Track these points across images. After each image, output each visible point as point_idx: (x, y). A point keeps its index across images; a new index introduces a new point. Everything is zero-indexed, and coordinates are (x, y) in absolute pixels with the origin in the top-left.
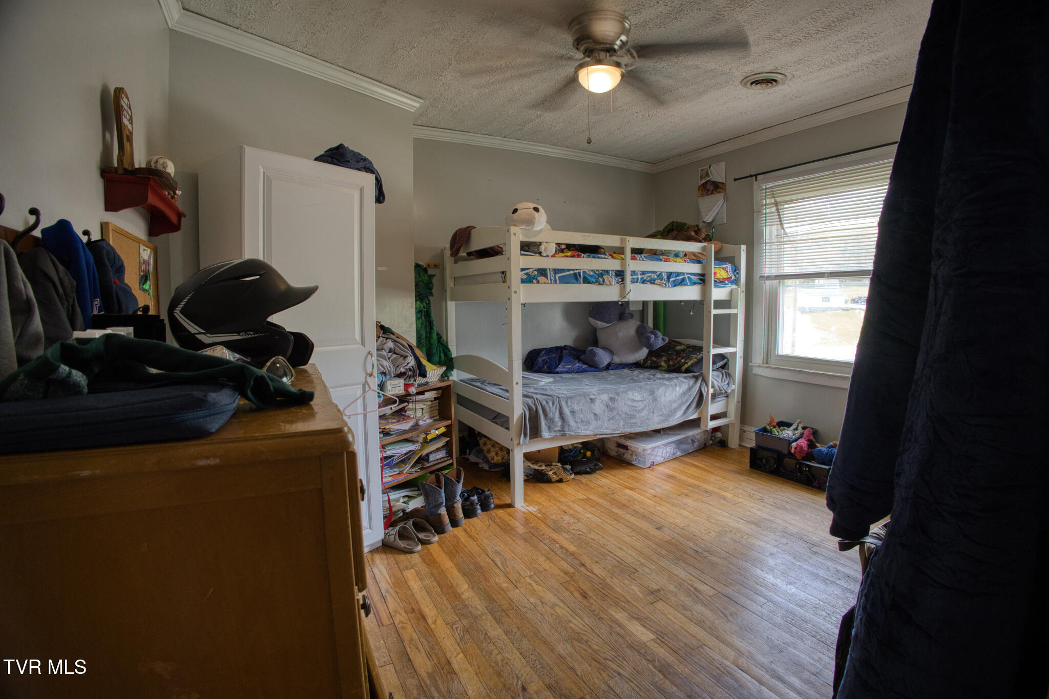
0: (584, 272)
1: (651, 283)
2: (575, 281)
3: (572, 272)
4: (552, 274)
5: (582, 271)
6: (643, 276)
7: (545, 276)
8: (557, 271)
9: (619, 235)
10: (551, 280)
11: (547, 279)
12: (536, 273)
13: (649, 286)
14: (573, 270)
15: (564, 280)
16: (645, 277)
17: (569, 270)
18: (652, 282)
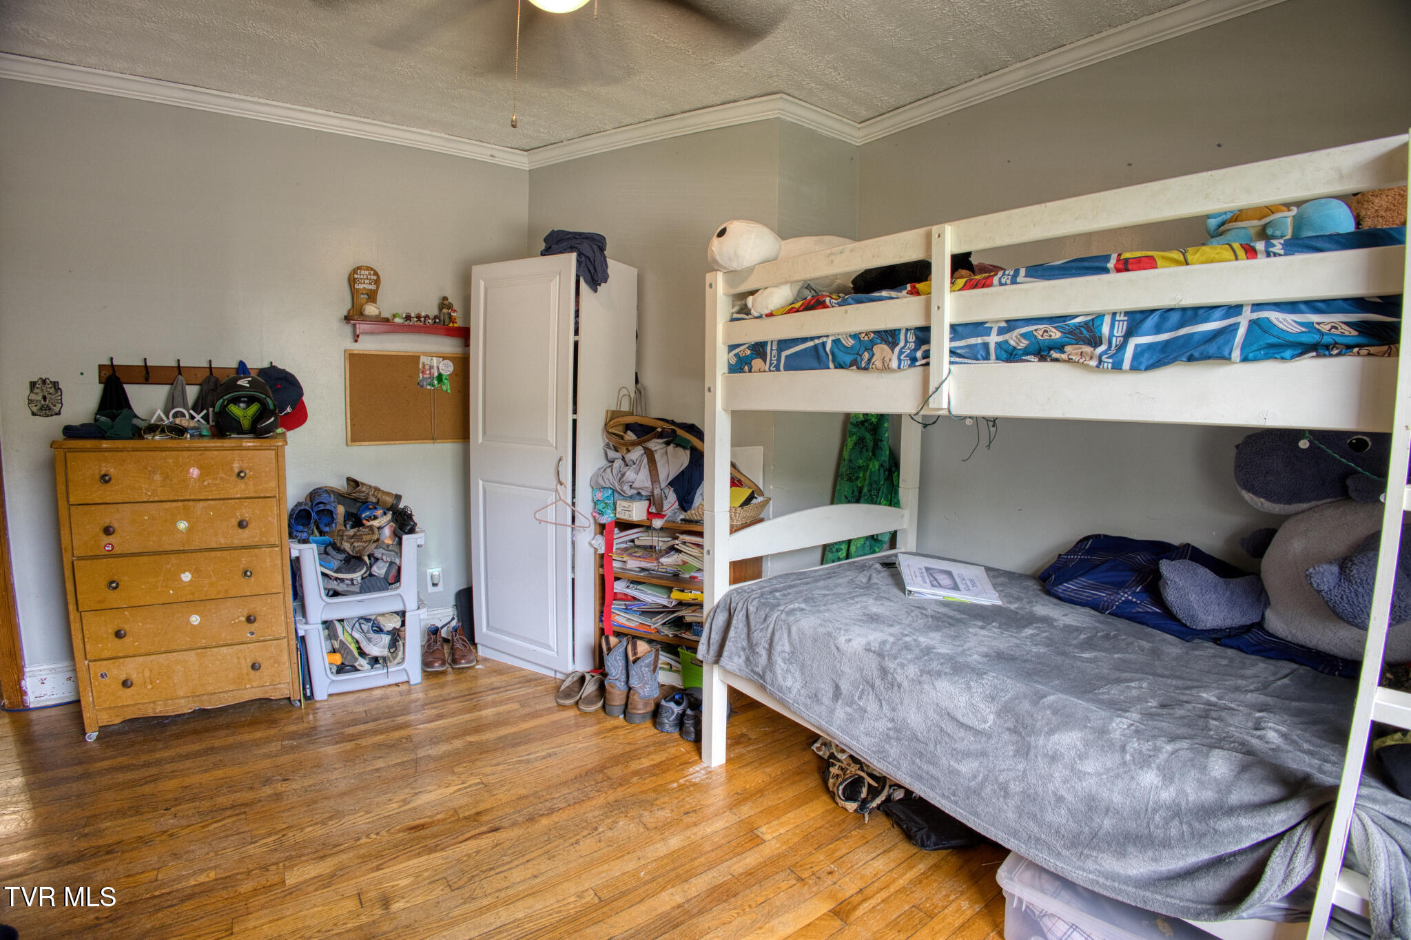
0: (836, 342)
1: (1043, 359)
2: (815, 364)
3: (810, 344)
4: (775, 353)
5: (831, 339)
6: (1006, 337)
7: (761, 358)
8: (784, 344)
9: (922, 227)
10: (771, 364)
11: (765, 362)
12: (749, 352)
13: (1033, 369)
14: (812, 339)
15: (795, 364)
16: (1013, 338)
17: (805, 340)
18: (1043, 352)
